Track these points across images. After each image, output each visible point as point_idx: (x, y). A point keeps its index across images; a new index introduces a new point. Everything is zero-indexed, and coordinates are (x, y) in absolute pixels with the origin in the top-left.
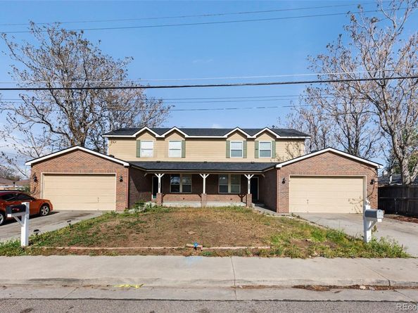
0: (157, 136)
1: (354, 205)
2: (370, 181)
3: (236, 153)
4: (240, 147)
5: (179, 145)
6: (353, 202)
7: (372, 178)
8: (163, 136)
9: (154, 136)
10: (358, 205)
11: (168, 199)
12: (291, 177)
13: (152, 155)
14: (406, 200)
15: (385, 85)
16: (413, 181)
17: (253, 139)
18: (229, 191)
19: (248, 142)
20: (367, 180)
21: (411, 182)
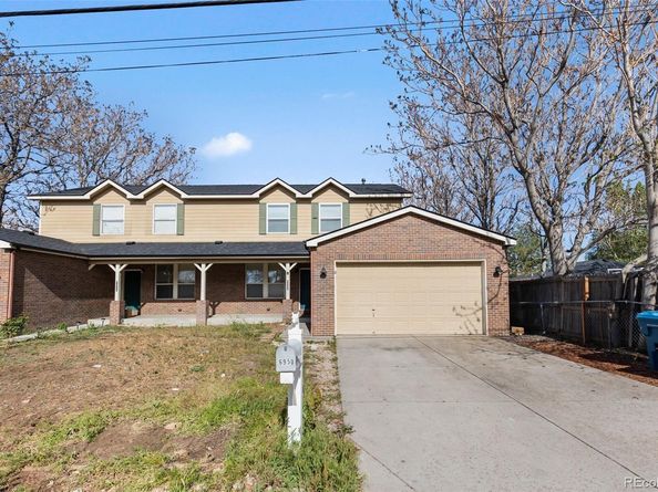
0: (130, 196)
1: (464, 319)
2: (494, 270)
3: (278, 224)
4: (286, 214)
5: (172, 212)
6: (463, 312)
7: (496, 265)
8: (141, 196)
9: (124, 195)
10: (473, 317)
11: (149, 311)
12: (339, 265)
13: (122, 231)
14: (559, 306)
15: (507, 81)
16: (571, 268)
17: (307, 201)
18: (265, 294)
19: (299, 206)
20: (488, 268)
21: (568, 272)
